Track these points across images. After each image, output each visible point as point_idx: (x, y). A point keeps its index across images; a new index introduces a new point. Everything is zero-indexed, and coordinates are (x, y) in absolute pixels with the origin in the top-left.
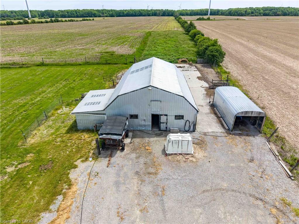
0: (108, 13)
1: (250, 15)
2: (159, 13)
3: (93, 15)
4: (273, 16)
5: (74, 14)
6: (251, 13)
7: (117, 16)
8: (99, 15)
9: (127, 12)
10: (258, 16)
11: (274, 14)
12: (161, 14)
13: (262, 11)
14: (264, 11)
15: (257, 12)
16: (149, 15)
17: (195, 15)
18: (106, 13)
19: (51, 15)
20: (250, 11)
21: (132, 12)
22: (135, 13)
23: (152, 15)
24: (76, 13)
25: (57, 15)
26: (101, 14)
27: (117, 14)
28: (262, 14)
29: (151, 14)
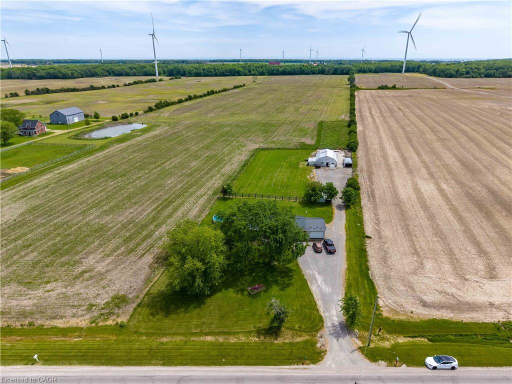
0: (257, 70)
1: (465, 76)
2: (329, 70)
3: (237, 73)
4: (500, 77)
5: (211, 72)
6: (465, 73)
7: (268, 75)
8: (245, 73)
9: (283, 69)
10: (476, 77)
11: (502, 76)
12: (331, 72)
13: (483, 71)
14: (486, 70)
15: (475, 72)
16: (314, 73)
17: (382, 72)
18: (253, 70)
19: (182, 73)
20: (464, 70)
21: (289, 69)
22: (295, 71)
23: (319, 73)
24: (215, 71)
25: (189, 73)
26: (247, 72)
27: (268, 72)
28: (483, 75)
29: (317, 72)
